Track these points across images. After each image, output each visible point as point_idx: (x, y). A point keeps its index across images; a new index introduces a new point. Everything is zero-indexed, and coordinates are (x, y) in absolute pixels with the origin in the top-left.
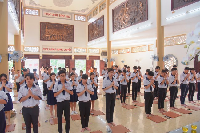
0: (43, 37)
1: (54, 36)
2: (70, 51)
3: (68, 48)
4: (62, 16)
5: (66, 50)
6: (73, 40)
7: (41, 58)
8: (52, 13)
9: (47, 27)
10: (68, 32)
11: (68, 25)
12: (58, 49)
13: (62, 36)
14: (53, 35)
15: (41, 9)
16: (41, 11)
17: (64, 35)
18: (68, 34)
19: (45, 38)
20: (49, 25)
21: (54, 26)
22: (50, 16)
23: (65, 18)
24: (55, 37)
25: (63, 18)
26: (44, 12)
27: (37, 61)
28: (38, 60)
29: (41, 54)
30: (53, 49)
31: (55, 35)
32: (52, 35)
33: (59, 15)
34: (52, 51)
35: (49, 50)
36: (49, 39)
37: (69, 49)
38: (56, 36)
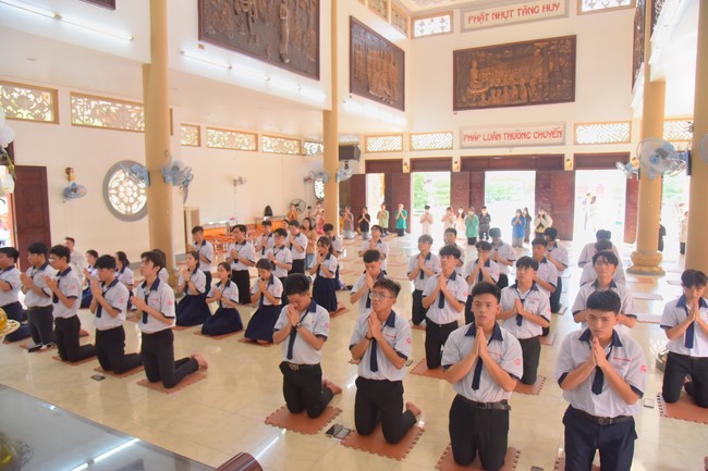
0: (464, 100)
1: (499, 91)
2: (559, 140)
3: (550, 129)
4: (526, 11)
5: (541, 135)
6: (568, 95)
7: (456, 167)
8: (490, 11)
9: (475, 64)
10: (551, 67)
11: (550, 41)
12: (512, 135)
13: (527, 85)
14: (494, 88)
15: (458, 6)
16: (457, 13)
17: (533, 82)
18: (551, 75)
19: (470, 100)
20: (483, 54)
21: (499, 56)
22: (485, 23)
23: (541, 14)
24: (503, 93)
25: (534, 16)
26: (467, 15)
27: (444, 177)
28: (449, 173)
29: (456, 156)
30: (496, 136)
31: (502, 88)
32: (490, 89)
33: (515, 14)
34: (493, 142)
35: (481, 139)
36: (480, 104)
37: (553, 133)
38: (506, 89)
